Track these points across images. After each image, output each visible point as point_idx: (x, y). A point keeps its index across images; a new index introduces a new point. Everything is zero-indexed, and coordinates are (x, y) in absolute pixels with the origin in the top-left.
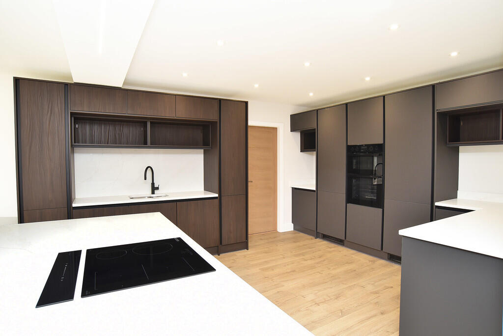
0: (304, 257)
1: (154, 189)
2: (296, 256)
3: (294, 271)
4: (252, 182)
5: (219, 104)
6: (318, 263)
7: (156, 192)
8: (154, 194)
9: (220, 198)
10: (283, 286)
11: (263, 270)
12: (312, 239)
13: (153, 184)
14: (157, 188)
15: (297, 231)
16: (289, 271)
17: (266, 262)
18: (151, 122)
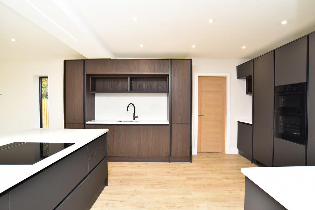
0: (228, 176)
1: (135, 117)
2: (222, 174)
3: (210, 185)
4: (203, 116)
5: (171, 62)
6: (235, 183)
7: (136, 119)
8: (135, 120)
9: (170, 125)
10: (191, 194)
11: (188, 179)
12: (248, 163)
13: (134, 114)
14: (137, 117)
15: (240, 155)
16: (206, 184)
17: (196, 174)
18: (130, 77)
